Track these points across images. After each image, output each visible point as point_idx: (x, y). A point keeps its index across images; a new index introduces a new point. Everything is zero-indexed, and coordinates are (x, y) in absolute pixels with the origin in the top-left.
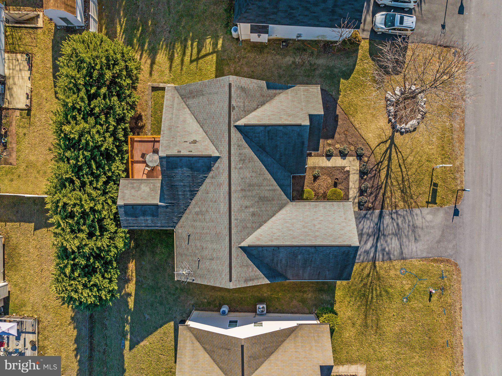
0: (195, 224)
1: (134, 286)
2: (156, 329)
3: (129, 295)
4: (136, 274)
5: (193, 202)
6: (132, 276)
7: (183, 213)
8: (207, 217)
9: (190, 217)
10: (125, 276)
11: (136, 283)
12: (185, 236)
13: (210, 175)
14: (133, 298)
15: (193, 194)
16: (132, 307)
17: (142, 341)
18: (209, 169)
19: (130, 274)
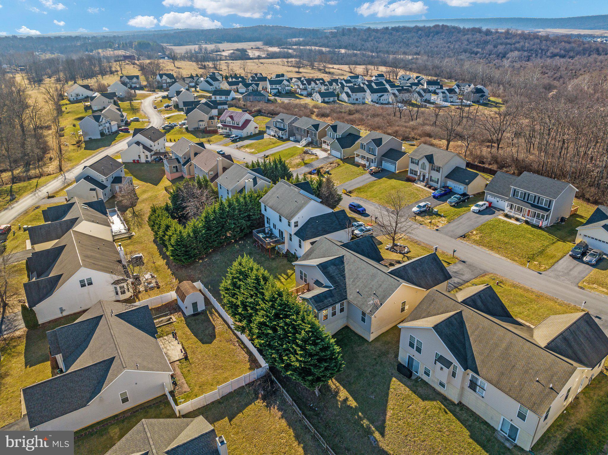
0: (357, 285)
1: (345, 390)
2: (387, 394)
3: (346, 400)
4: (339, 382)
5: (347, 280)
6: (337, 387)
7: (346, 289)
8: (360, 276)
9: (351, 286)
10: (332, 394)
11: (344, 387)
12: (356, 295)
13: (345, 264)
14: (351, 398)
15: (344, 276)
16: (355, 404)
17: (386, 415)
18: (343, 262)
19: (334, 387)
